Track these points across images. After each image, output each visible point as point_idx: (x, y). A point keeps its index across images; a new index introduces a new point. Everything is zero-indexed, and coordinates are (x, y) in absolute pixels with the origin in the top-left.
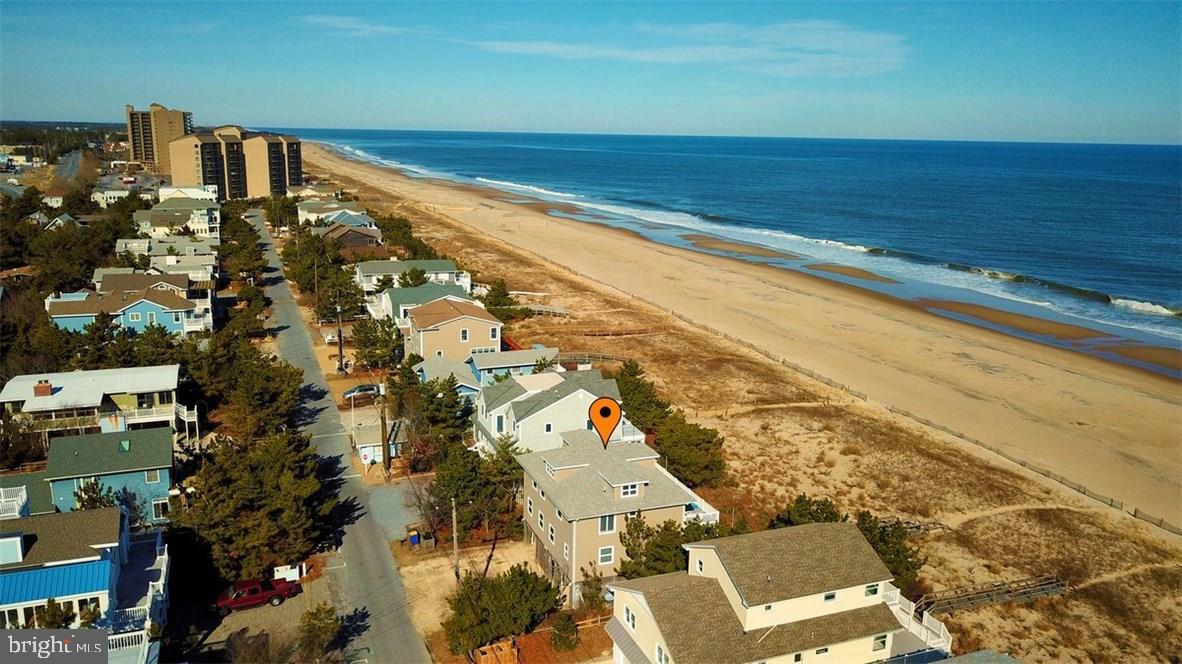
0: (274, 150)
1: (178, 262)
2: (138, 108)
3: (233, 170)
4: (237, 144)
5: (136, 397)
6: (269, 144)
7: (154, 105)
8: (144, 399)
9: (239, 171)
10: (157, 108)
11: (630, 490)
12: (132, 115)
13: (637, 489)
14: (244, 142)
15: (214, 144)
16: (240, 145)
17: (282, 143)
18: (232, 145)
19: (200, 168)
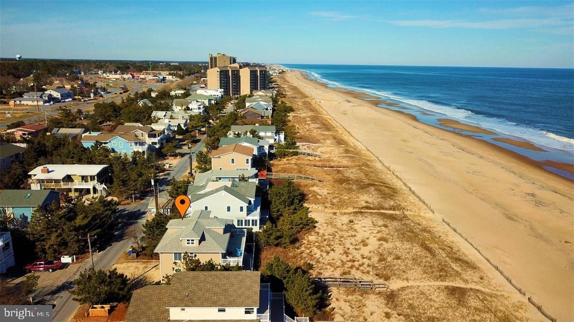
0: (253, 74)
1: (169, 122)
2: (214, 55)
3: (234, 83)
4: (237, 71)
5: (81, 177)
6: (251, 71)
7: (219, 54)
8: (84, 178)
9: (237, 83)
10: (219, 55)
11: (191, 242)
12: (211, 58)
13: (194, 242)
14: (240, 70)
15: (226, 71)
16: (238, 71)
17: (257, 71)
18: (234, 71)
19: (219, 82)
